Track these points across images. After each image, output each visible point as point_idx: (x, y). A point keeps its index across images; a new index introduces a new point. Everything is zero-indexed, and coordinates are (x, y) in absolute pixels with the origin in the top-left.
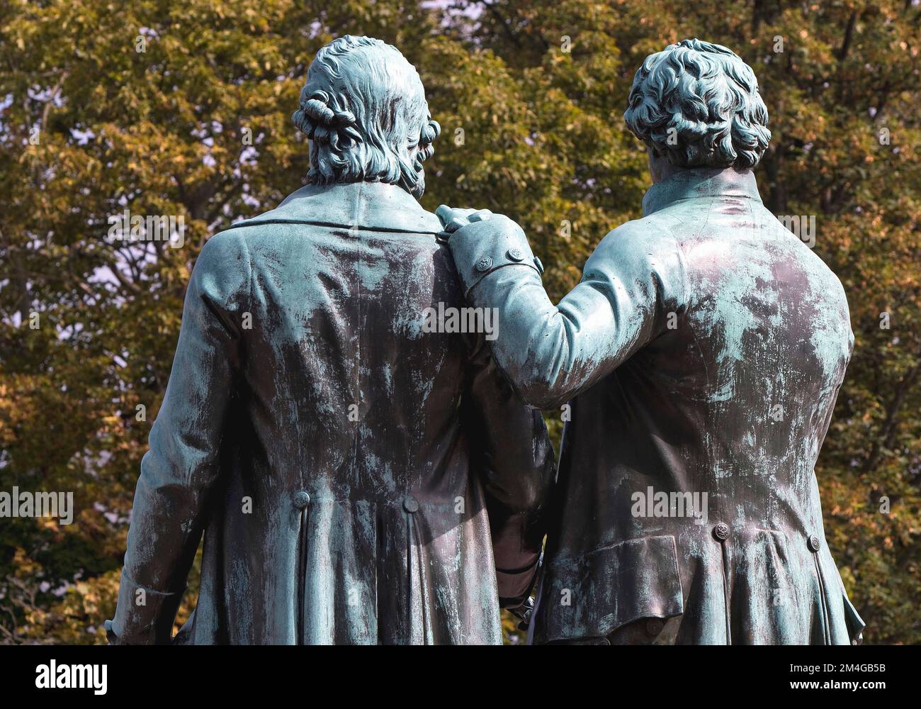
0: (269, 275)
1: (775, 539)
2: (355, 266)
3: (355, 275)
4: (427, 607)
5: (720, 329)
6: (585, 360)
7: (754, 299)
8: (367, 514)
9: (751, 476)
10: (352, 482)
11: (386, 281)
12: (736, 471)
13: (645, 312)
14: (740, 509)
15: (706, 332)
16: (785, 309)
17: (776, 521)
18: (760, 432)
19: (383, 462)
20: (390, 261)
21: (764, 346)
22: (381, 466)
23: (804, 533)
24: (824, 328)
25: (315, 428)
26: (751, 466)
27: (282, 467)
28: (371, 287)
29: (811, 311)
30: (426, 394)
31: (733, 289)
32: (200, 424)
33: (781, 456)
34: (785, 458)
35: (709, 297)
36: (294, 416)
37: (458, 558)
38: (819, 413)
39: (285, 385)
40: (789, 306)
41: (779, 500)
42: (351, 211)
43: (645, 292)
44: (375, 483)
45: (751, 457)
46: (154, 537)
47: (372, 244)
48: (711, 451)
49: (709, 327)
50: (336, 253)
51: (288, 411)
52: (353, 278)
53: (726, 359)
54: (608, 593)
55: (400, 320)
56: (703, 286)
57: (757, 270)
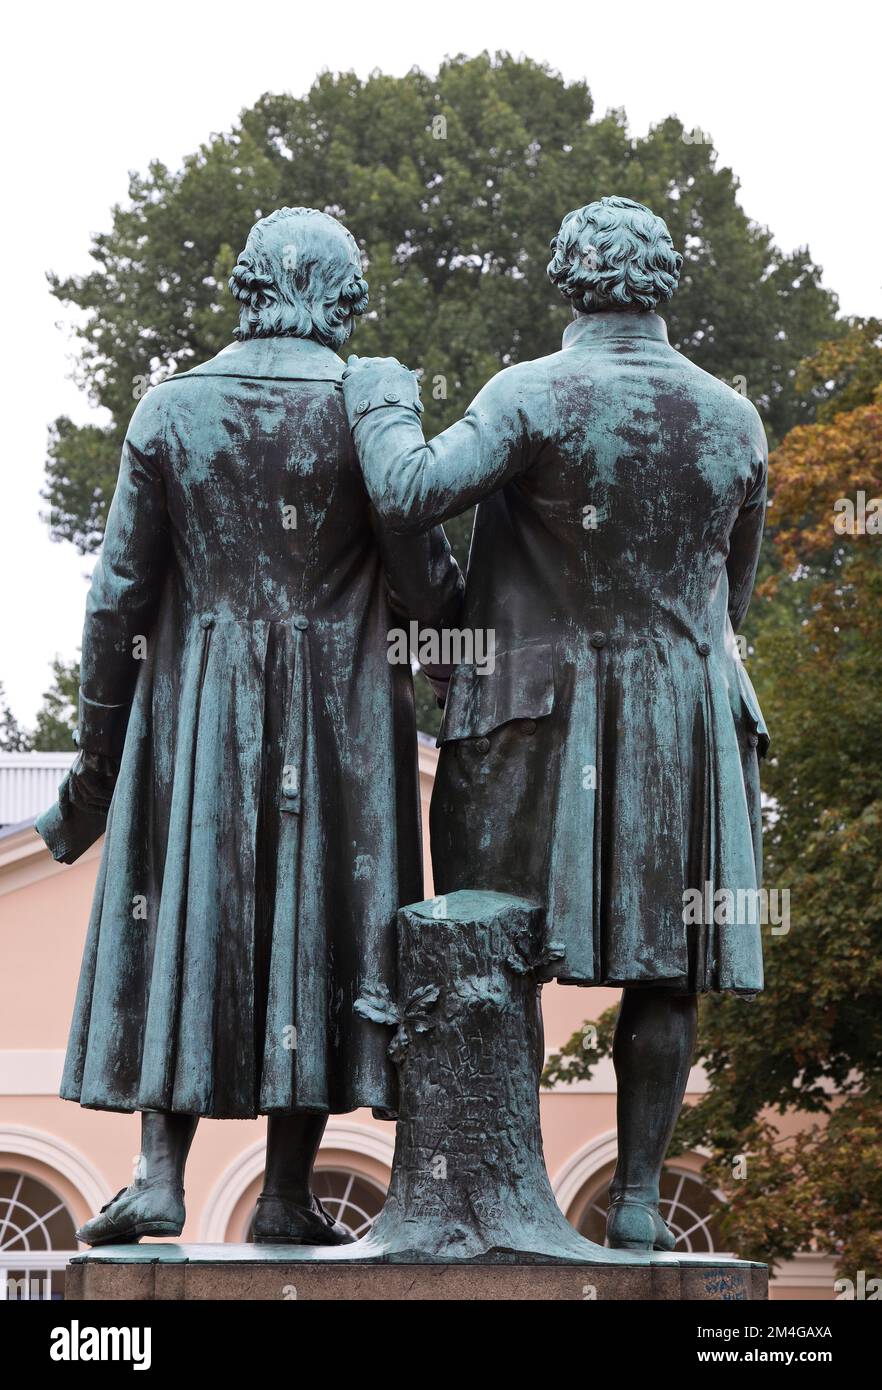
0: (180, 423)
1: (658, 645)
2: (257, 412)
3: (256, 420)
4: (310, 713)
5: (590, 456)
6: (441, 489)
7: (630, 429)
8: (262, 632)
9: (632, 590)
10: (251, 603)
11: (283, 425)
12: (615, 585)
13: (511, 445)
14: (620, 619)
15: (576, 461)
16: (669, 437)
17: (659, 630)
18: (640, 549)
19: (279, 585)
20: (286, 406)
21: (642, 471)
22: (276, 590)
23: (692, 640)
24: (714, 453)
25: (219, 557)
26: (631, 580)
27: (195, 592)
28: (269, 430)
29: (698, 437)
30: (319, 524)
31: (604, 421)
32: (127, 557)
33: (666, 570)
34: (671, 572)
35: (578, 429)
36: (203, 547)
37: (349, 669)
38: (714, 531)
39: (194, 520)
40: (673, 434)
41: (663, 610)
42: (257, 364)
43: (512, 427)
44: (271, 604)
45: (631, 572)
46: (94, 657)
47: (274, 392)
48: (589, 568)
49: (579, 456)
50: (240, 402)
51: (197, 543)
52: (254, 423)
53: (599, 484)
54: (489, 697)
55: (293, 458)
56: (571, 419)
57: (636, 403)
